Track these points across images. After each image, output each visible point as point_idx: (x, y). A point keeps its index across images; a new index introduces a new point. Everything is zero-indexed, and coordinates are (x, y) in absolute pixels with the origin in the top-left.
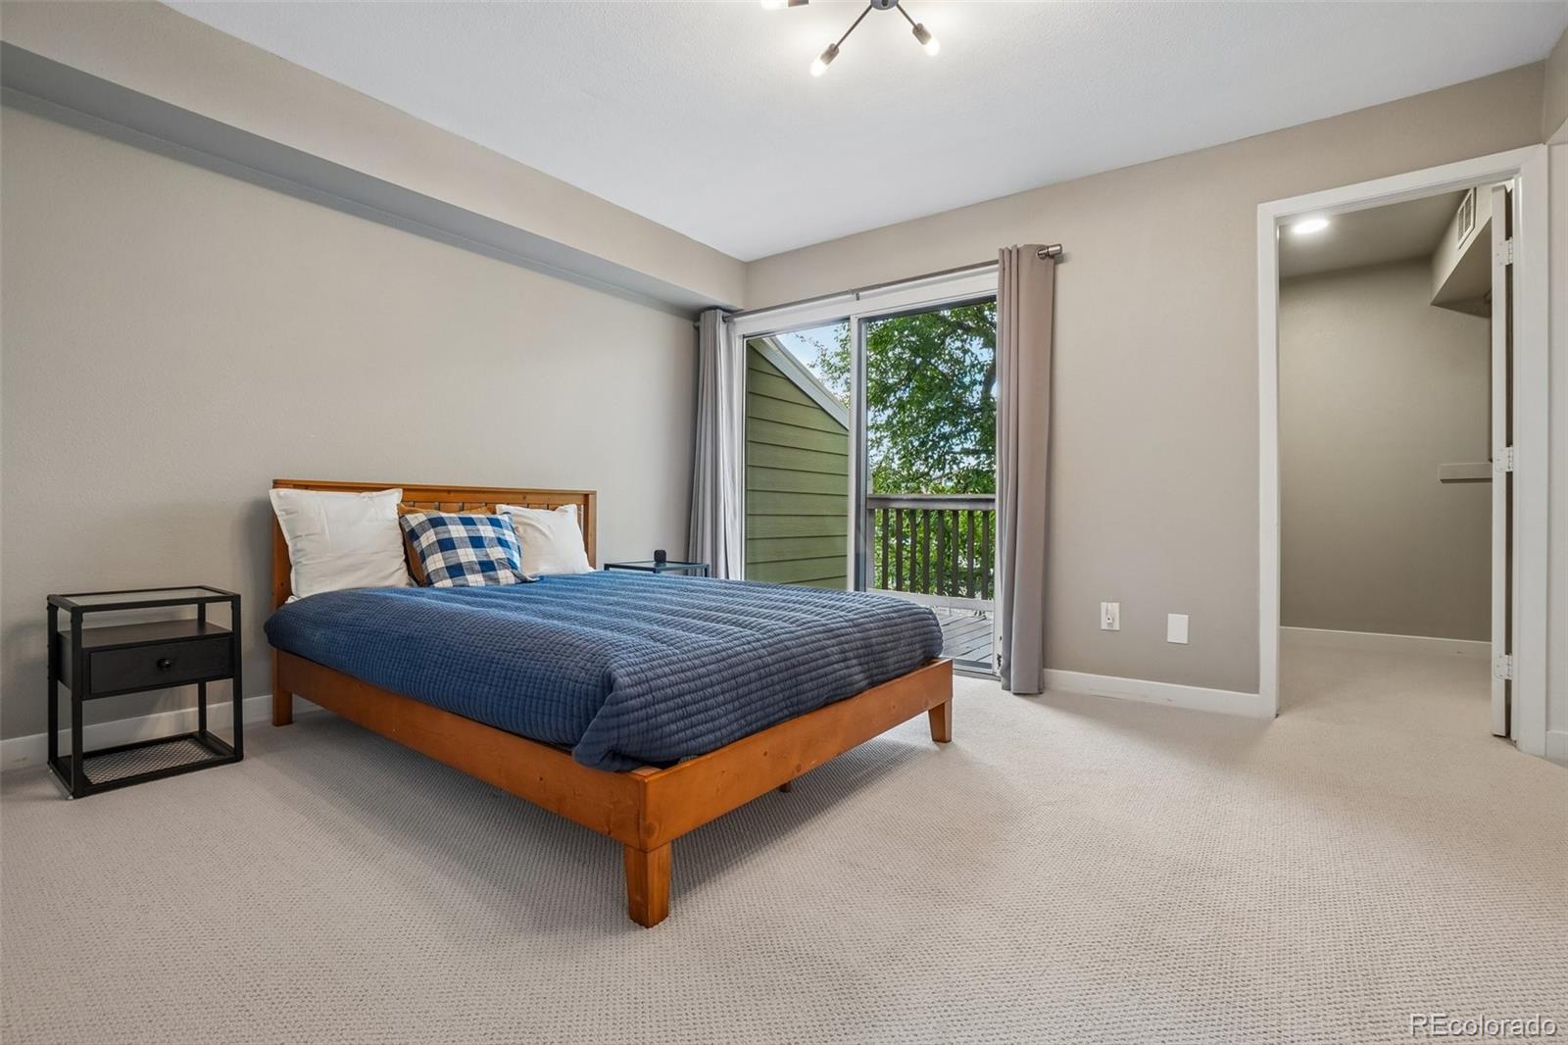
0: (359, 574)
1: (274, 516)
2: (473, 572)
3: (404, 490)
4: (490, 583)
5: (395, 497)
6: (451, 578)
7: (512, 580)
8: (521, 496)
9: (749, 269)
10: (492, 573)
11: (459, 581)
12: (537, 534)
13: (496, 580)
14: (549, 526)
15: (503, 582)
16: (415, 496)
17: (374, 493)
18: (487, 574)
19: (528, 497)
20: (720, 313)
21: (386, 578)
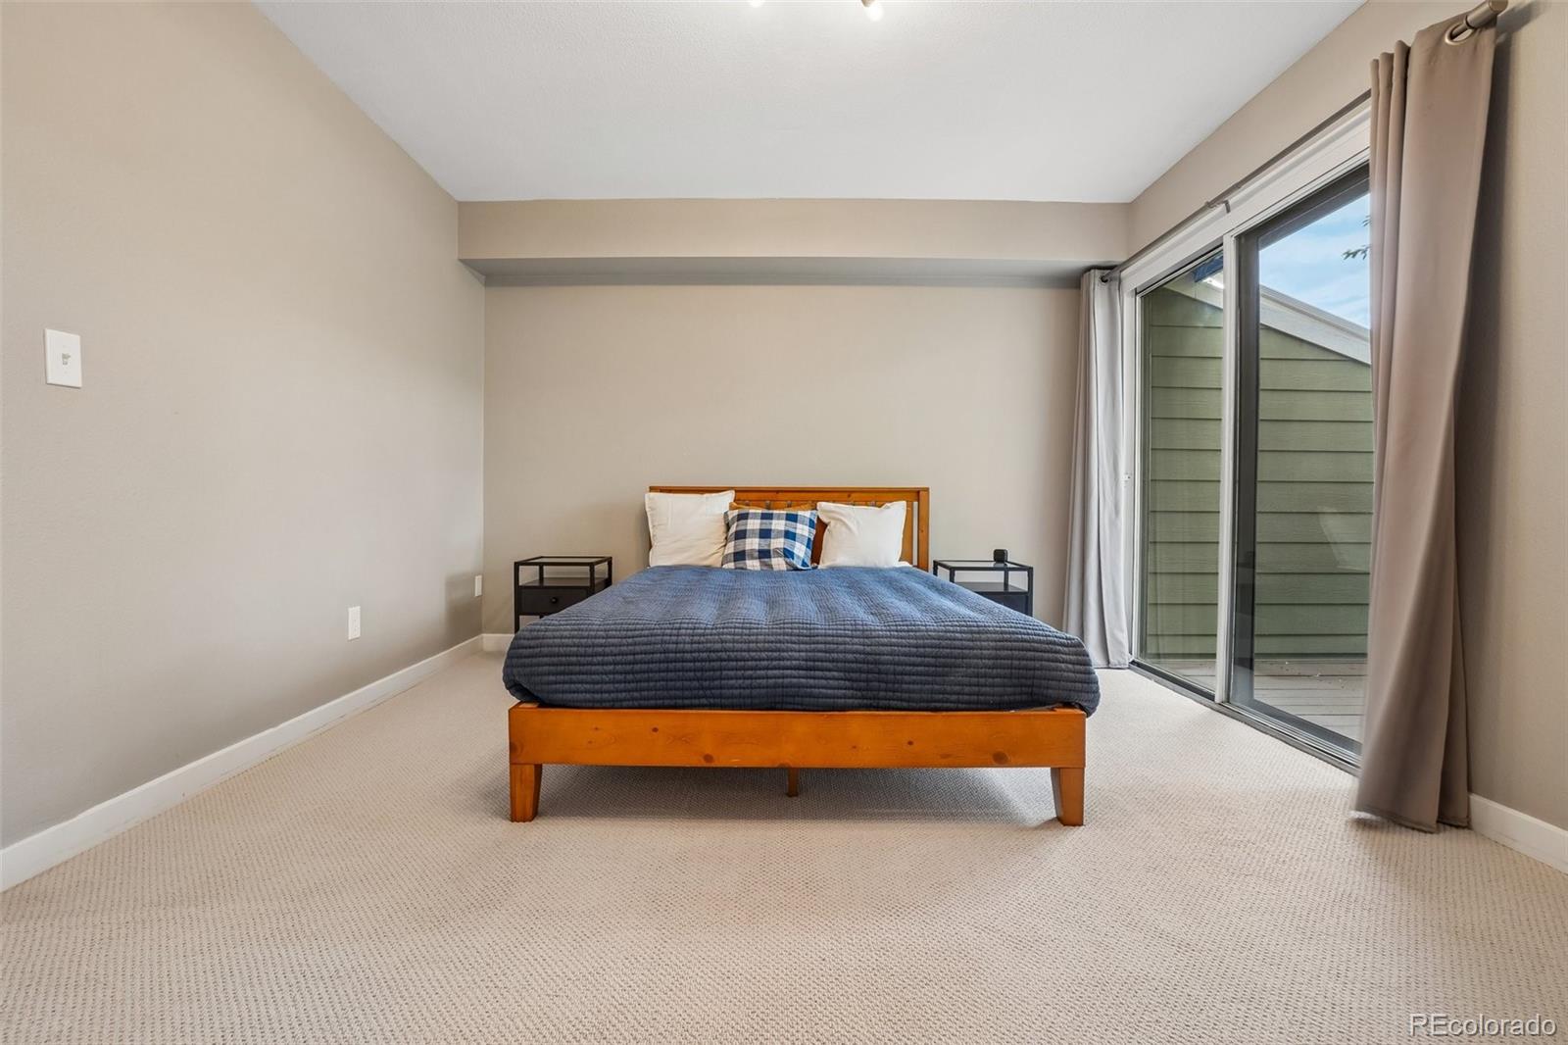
0: (686, 555)
1: (646, 513)
2: (752, 558)
3: (736, 491)
4: (765, 568)
5: (729, 496)
6: (735, 561)
7: (784, 567)
8: (846, 495)
9: (1129, 211)
10: (766, 560)
11: (740, 564)
12: (844, 529)
13: (771, 566)
14: (858, 522)
15: (776, 568)
16: (745, 496)
17: (714, 495)
18: (763, 560)
19: (853, 495)
20: (1098, 273)
21: (706, 558)
